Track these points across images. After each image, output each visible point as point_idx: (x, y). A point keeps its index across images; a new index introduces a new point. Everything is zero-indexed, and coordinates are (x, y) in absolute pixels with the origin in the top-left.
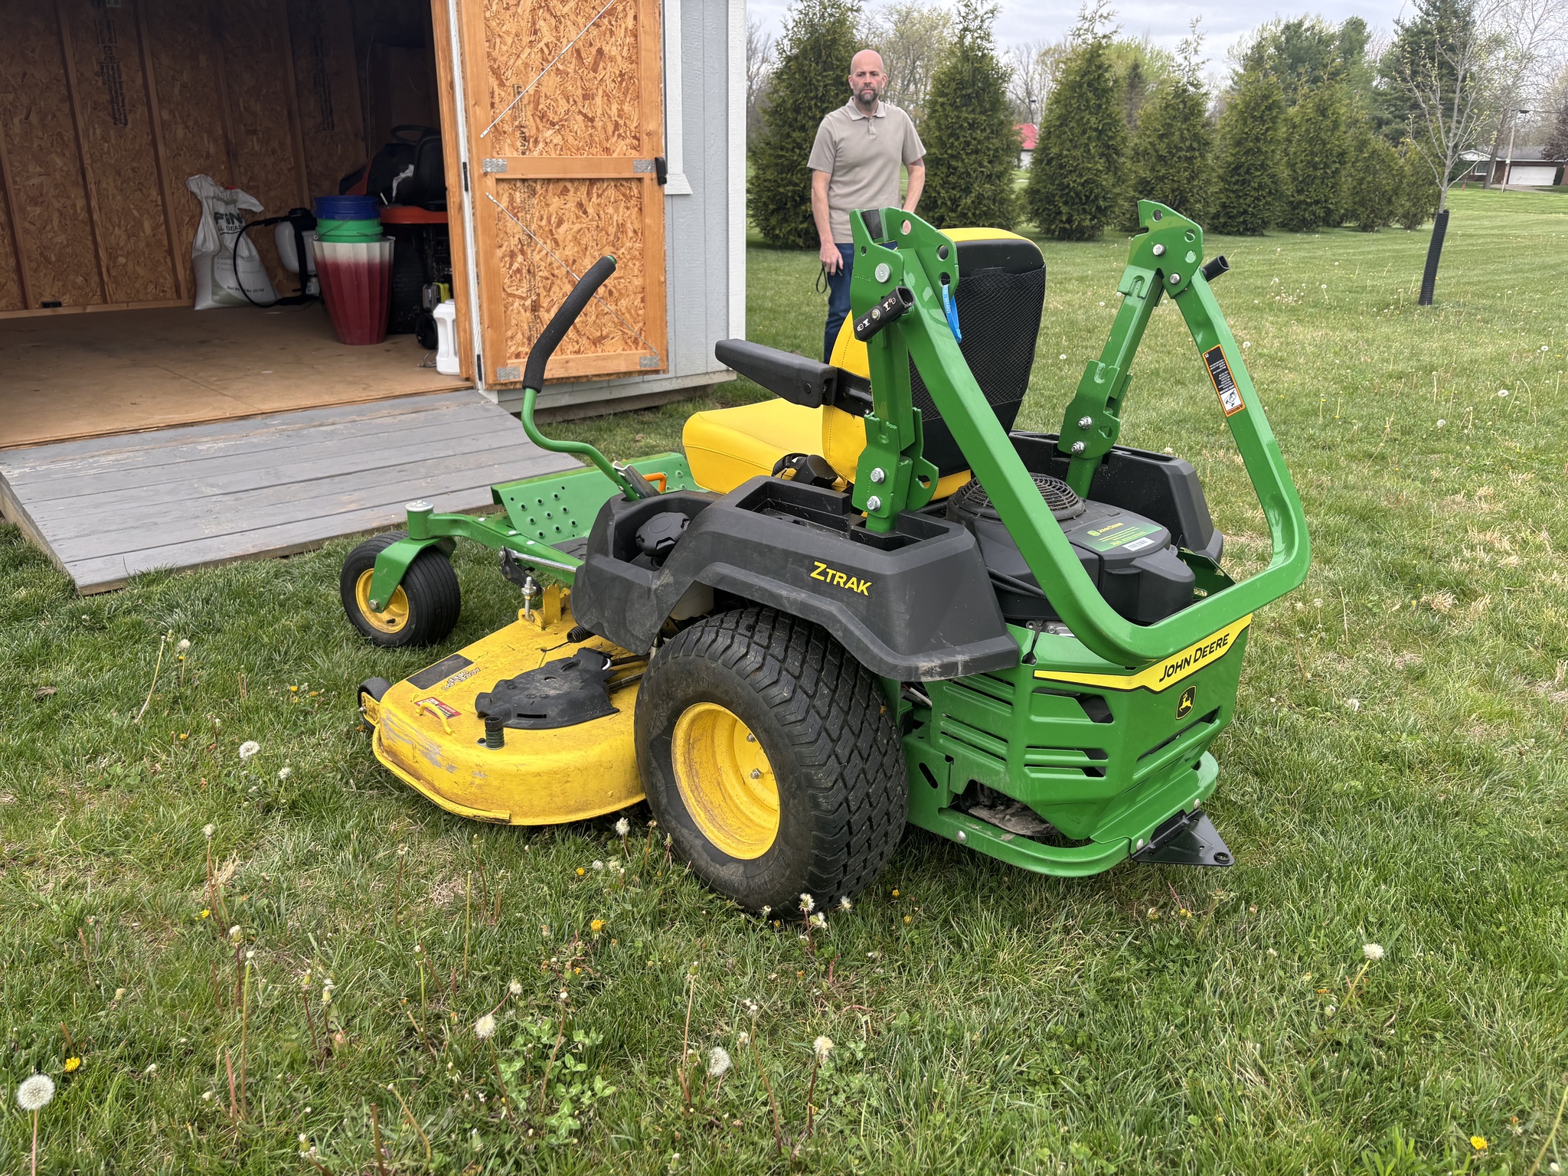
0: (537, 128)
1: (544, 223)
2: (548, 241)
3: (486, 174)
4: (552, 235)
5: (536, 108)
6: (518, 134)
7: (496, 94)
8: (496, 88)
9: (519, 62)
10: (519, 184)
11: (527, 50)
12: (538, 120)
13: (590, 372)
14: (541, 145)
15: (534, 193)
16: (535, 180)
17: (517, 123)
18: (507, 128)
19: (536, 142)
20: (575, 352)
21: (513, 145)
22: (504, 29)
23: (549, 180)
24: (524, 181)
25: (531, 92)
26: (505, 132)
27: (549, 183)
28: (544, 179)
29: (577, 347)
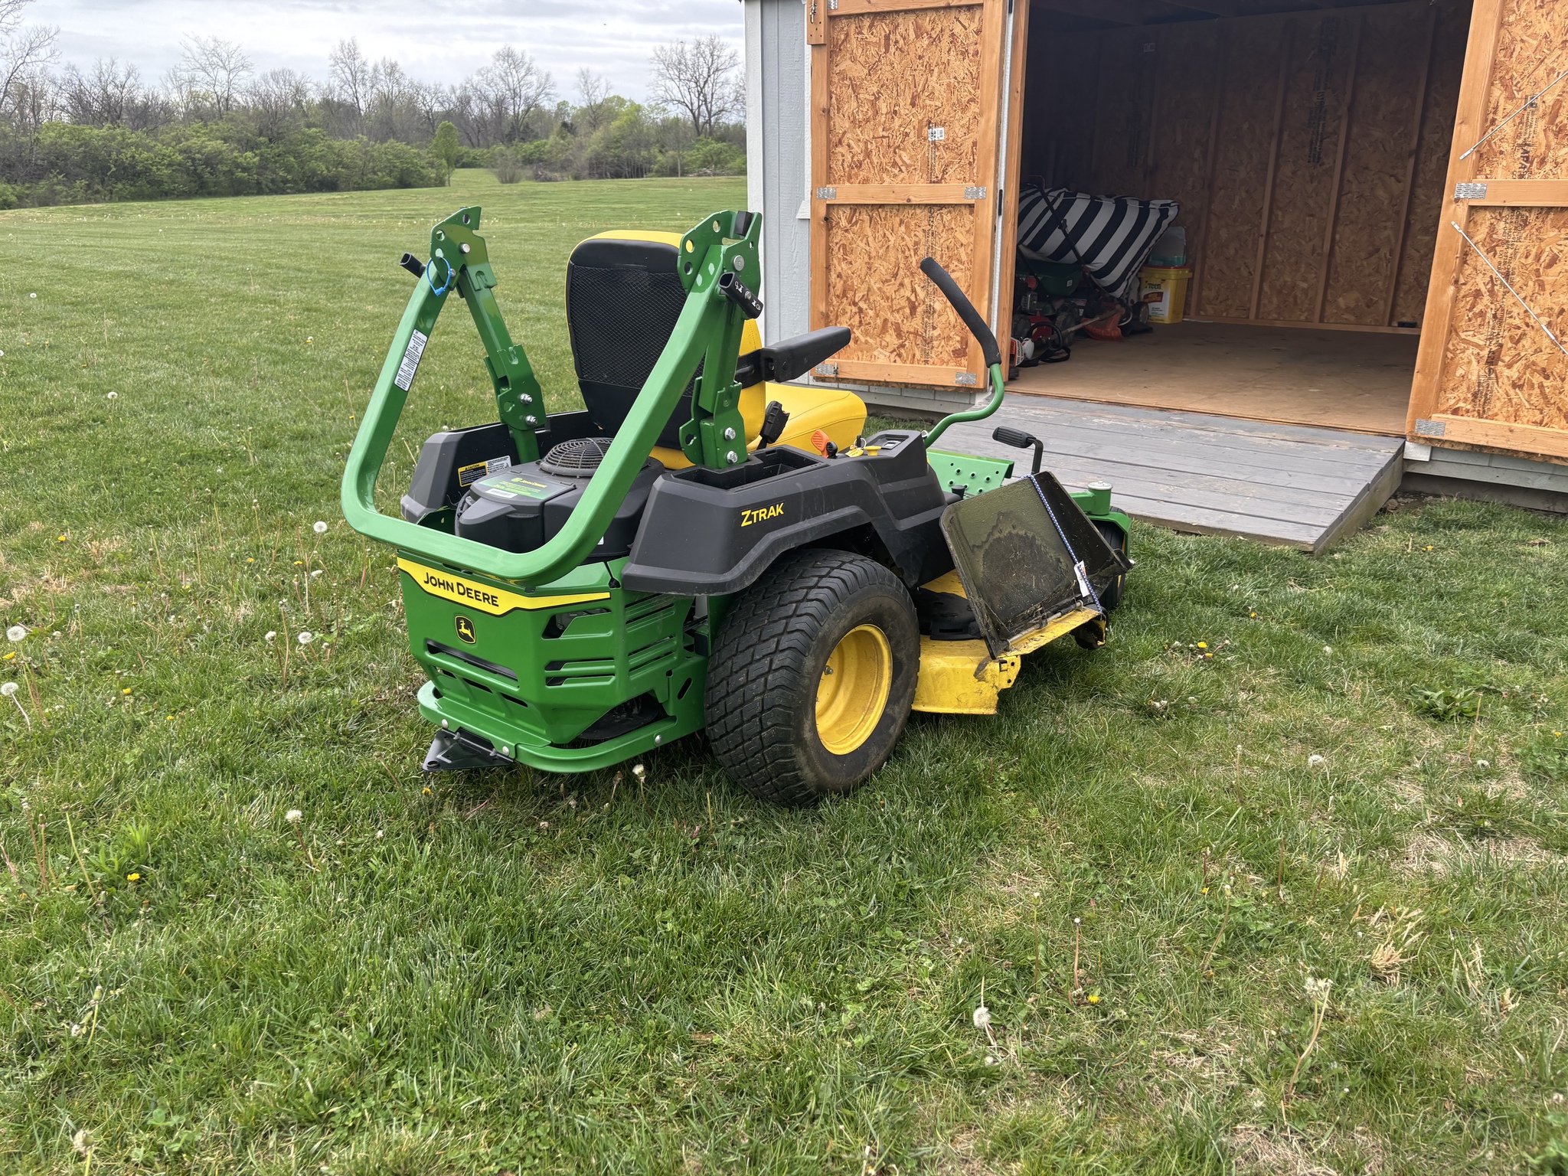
0: (1548, 147)
1: (1530, 260)
2: (1531, 283)
3: (1457, 200)
4: (1539, 276)
5: (1552, 122)
6: (1519, 154)
7: (1501, 109)
8: (1502, 101)
9: (1542, 67)
10: (1505, 213)
11: (1558, 52)
12: (1551, 136)
13: (1540, 449)
14: (1548, 167)
15: (1526, 223)
16: (1530, 209)
17: (1520, 141)
18: (1506, 147)
19: (1543, 162)
20: (1535, 423)
21: (1507, 168)
22: (1529, 32)
23: (1550, 209)
24: (1513, 209)
25: (1550, 99)
26: (1501, 153)
27: (1548, 213)
28: (1542, 208)
29: (1538, 417)
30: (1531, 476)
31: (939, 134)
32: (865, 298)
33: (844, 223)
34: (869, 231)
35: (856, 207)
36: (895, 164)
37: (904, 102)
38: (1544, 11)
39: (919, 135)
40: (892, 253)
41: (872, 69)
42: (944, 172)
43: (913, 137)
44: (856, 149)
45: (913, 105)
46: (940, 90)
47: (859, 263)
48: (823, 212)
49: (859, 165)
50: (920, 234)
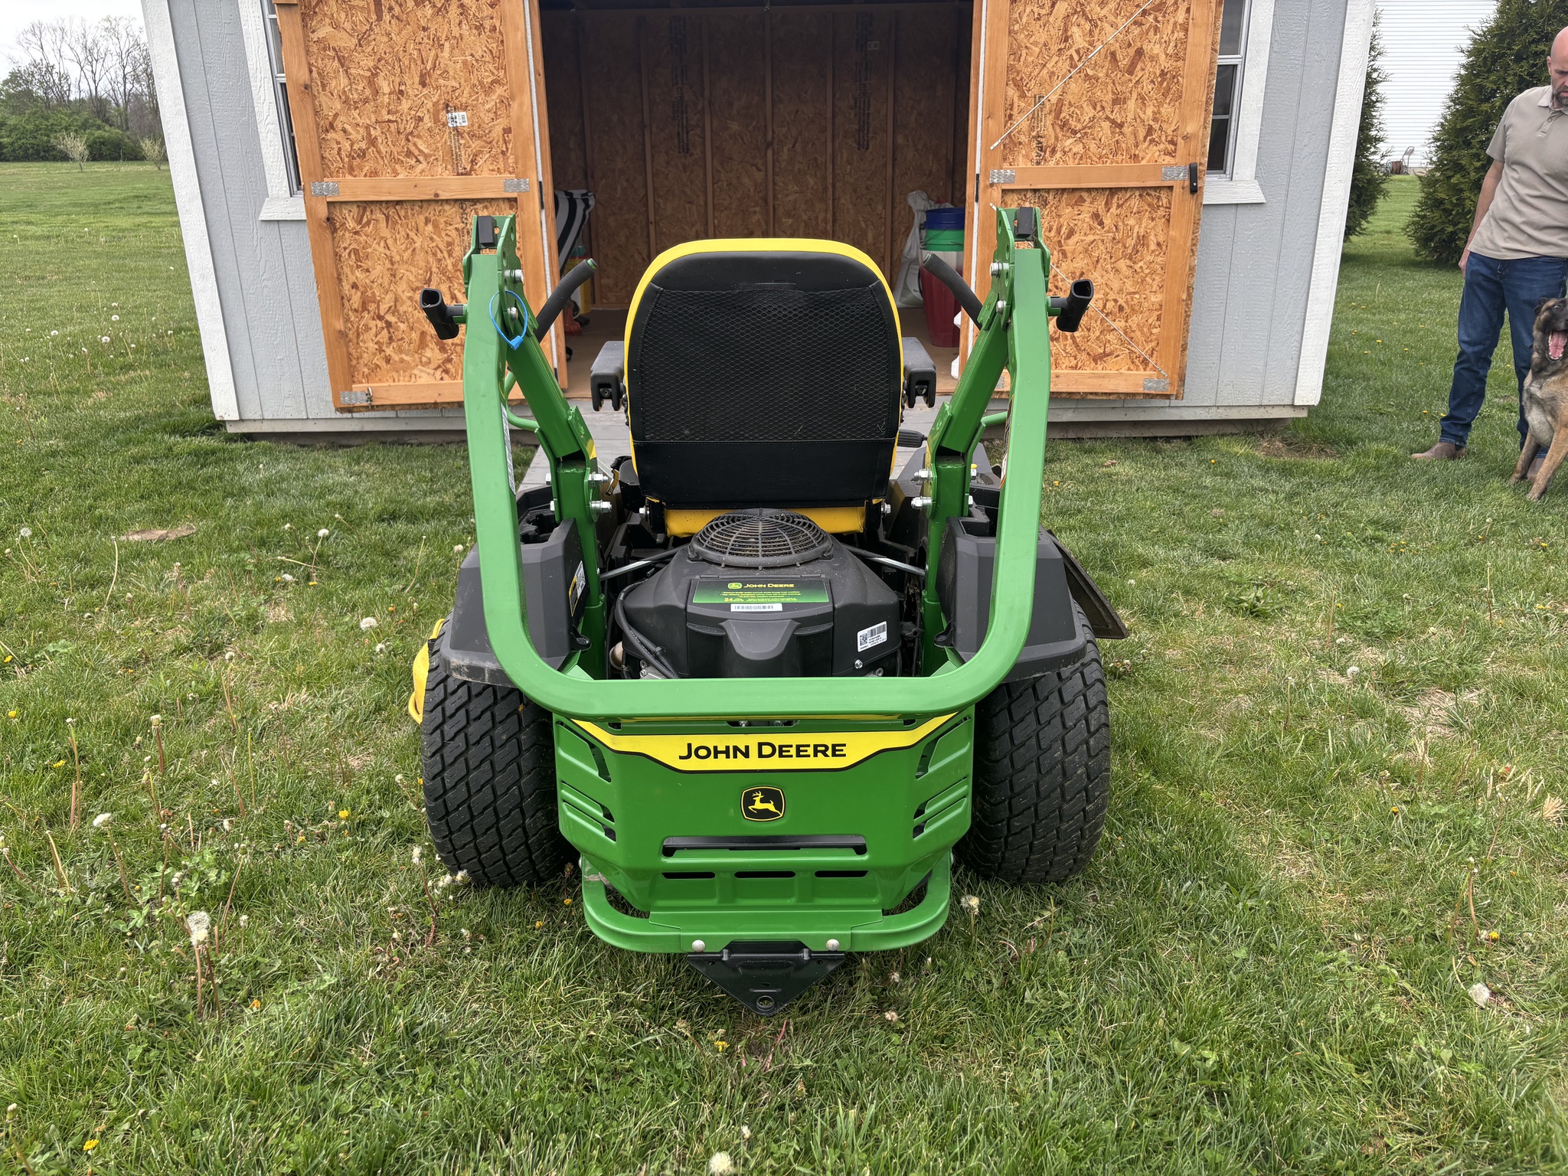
0: (1056, 138)
1: (1053, 234)
2: (1055, 253)
3: (992, 185)
4: (1061, 246)
5: (1057, 117)
6: (1034, 144)
7: (1016, 105)
8: (1016, 100)
9: (1045, 71)
10: (1029, 195)
11: (1055, 59)
12: (1058, 129)
13: (1082, 389)
14: (1058, 155)
15: (1045, 203)
16: (1048, 191)
17: (1034, 134)
18: (1023, 139)
19: (1054, 151)
20: (1072, 368)
21: (1026, 156)
22: (1031, 41)
23: (1064, 190)
24: (1035, 191)
25: (1054, 99)
26: (1020, 143)
27: (1062, 194)
28: (1057, 190)
29: (1074, 363)
30: (1060, 412)
31: (461, 119)
32: (393, 310)
33: (351, 224)
34: (385, 232)
35: (364, 205)
36: (409, 154)
37: (412, 80)
38: (1041, 22)
39: (436, 120)
40: (420, 257)
41: (362, 40)
42: (473, 162)
43: (428, 122)
44: (354, 136)
45: (423, 84)
46: (456, 68)
47: (379, 270)
48: (323, 211)
49: (363, 154)
50: (454, 234)
